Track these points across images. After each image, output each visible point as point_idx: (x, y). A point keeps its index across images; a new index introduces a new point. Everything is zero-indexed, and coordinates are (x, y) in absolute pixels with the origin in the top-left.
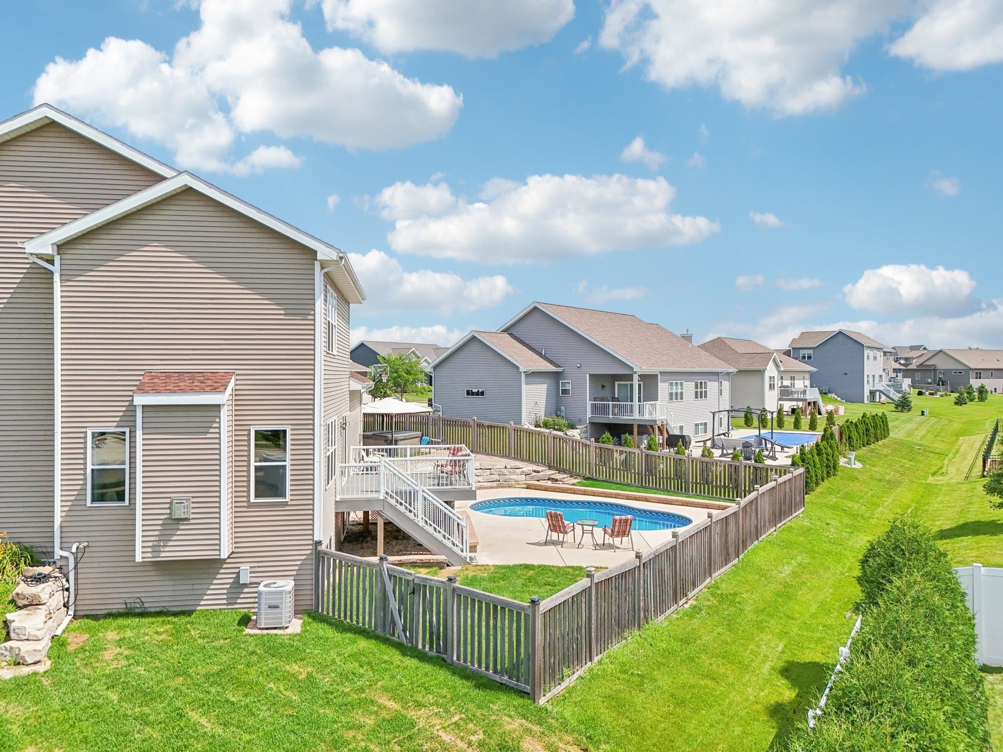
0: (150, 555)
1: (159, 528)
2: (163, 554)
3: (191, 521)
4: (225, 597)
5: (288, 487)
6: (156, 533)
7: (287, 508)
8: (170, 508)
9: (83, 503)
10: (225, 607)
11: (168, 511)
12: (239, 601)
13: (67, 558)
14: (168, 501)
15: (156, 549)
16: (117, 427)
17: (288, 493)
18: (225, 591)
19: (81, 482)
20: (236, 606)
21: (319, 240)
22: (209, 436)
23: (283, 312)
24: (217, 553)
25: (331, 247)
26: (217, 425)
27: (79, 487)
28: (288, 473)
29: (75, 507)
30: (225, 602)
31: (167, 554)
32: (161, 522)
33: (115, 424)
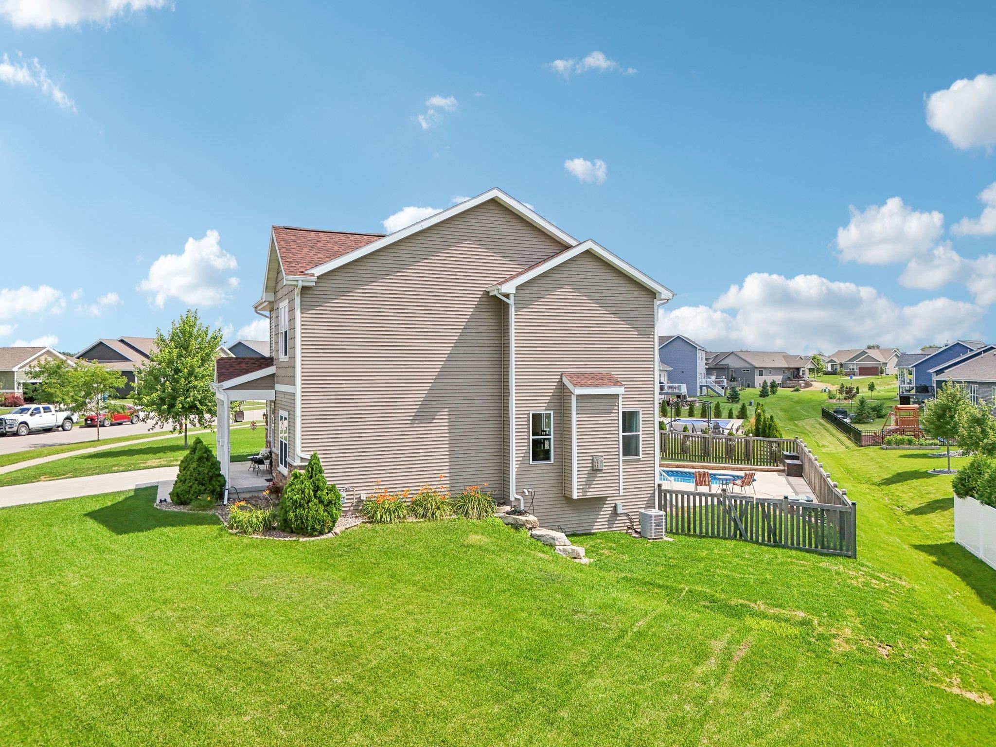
0: (581, 494)
1: (586, 476)
2: (588, 494)
3: (603, 471)
4: (607, 523)
5: (641, 449)
6: (584, 480)
7: (640, 463)
8: (592, 463)
9: (527, 462)
10: (607, 530)
11: (591, 465)
12: (615, 526)
13: (519, 500)
14: (591, 458)
15: (584, 490)
16: (545, 410)
17: (641, 453)
18: (607, 519)
19: (526, 448)
20: (613, 529)
21: (663, 286)
22: (612, 415)
23: (636, 333)
24: (617, 492)
25: (670, 290)
26: (616, 408)
27: (524, 451)
28: (641, 439)
29: (522, 463)
30: (607, 526)
31: (590, 494)
32: (587, 472)
33: (544, 408)
